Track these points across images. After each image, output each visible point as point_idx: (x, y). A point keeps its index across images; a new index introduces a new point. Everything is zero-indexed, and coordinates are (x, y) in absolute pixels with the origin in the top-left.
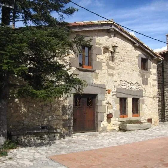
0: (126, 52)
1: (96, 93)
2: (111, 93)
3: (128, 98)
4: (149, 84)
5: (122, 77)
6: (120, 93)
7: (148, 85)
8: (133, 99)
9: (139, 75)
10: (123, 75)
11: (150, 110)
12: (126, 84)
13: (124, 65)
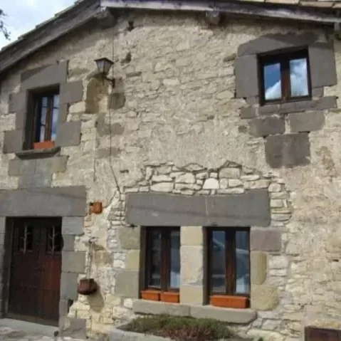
0: (174, 61)
1: (57, 214)
2: (106, 211)
3: (183, 229)
4: (313, 158)
5: (150, 154)
6: (142, 208)
7: (308, 162)
8: (209, 232)
9: (242, 129)
10: (156, 144)
11: (323, 283)
12: (173, 175)
13: (163, 108)
